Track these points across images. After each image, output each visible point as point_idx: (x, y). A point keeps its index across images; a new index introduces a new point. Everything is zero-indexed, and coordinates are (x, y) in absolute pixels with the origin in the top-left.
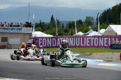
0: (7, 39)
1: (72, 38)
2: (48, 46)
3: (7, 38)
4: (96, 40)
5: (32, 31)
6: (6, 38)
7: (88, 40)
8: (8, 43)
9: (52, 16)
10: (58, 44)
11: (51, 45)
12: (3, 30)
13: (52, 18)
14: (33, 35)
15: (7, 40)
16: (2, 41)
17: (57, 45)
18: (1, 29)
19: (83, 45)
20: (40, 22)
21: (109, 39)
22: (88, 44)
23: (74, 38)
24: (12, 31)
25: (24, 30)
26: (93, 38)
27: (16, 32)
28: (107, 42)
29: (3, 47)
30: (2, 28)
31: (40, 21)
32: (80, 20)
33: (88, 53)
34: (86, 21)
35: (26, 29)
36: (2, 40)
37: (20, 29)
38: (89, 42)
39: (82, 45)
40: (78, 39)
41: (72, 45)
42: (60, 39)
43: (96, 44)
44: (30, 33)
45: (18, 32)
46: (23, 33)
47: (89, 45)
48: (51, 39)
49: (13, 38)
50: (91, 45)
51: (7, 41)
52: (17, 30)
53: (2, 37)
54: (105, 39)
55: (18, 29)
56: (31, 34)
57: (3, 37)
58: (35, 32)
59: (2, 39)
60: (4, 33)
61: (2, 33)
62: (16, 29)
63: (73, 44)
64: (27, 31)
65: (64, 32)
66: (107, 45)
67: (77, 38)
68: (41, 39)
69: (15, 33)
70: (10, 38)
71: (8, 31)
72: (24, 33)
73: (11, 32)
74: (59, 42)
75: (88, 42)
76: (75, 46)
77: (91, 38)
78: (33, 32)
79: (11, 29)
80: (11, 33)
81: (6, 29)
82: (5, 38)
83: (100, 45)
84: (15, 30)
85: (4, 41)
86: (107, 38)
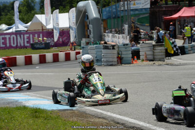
4: (13, 37)
7: (2, 39)
21: (31, 35)
28: (28, 40)
43: (14, 44)
47: (4, 46)
50: (6, 46)
54: (26, 36)
66: (28, 45)
75: (2, 41)
83: (19, 45)
86: (28, 35)
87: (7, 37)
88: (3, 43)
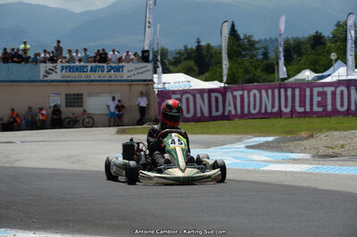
0: (82, 99)
1: (270, 91)
2: (199, 115)
3: (82, 95)
5: (151, 72)
6: (78, 95)
7: (318, 95)
8: (85, 111)
9: (233, 26)
10: (228, 108)
11: (206, 114)
12: (68, 74)
13: (233, 32)
14: (155, 86)
15: (82, 102)
16: (67, 106)
17: (226, 113)
18: (64, 71)
19: (302, 110)
20: (196, 44)
22: (318, 106)
23: (276, 91)
24: (94, 76)
25: (129, 71)
26: (333, 89)
27: (107, 78)
29: (72, 124)
30: (66, 67)
31: (199, 42)
32: (317, 32)
33: (303, 134)
34: (334, 37)
35: (136, 69)
36: (67, 102)
37: (118, 69)
38: (319, 99)
39: (299, 109)
40: (286, 91)
41: (269, 111)
42: (235, 93)
43: (342, 105)
44: (145, 81)
45: (113, 78)
46: (128, 81)
47: (321, 109)
48: (206, 95)
49: (97, 94)
50: (325, 109)
51: (82, 106)
52: (109, 71)
53: (67, 95)
55: (112, 68)
56: (150, 81)
57: (71, 94)
58: (164, 75)
59: (66, 99)
60: (71, 81)
61: (67, 81)
62: (106, 69)
63: (273, 107)
64: (138, 73)
65: (262, 71)
67: (282, 90)
68: (179, 96)
70: (90, 95)
71: (83, 76)
72: (130, 78)
73: (92, 78)
74: (232, 104)
75: (317, 99)
76: (280, 114)
77: (325, 89)
78: (155, 76)
79: (91, 71)
80: (91, 81)
81: (78, 69)
82: (74, 95)
83: (353, 108)
84: (102, 72)
85: (74, 106)
87: (329, 90)
88: (319, 104)
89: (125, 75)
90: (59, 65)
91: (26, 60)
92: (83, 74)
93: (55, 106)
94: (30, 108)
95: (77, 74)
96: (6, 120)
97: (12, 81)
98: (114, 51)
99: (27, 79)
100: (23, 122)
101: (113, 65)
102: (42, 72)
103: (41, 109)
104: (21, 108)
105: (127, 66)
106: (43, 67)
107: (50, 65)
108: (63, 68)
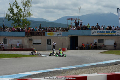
3: (103, 39)
6: (102, 39)
8: (104, 44)
15: (103, 42)
16: (99, 43)
24: (107, 34)
25: (118, 33)
27: (111, 35)
29: (100, 48)
36: (99, 42)
37: (114, 32)
45: (113, 35)
46: (117, 36)
49: (108, 39)
52: (112, 33)
53: (99, 39)
55: (113, 32)
57: (100, 39)
60: (100, 35)
61: (99, 35)
69: (109, 36)
70: (106, 40)
71: (104, 34)
73: (107, 35)
79: (106, 32)
84: (110, 33)
85: (101, 43)
89: (117, 34)
90: (97, 31)
91: (88, 29)
92: (104, 33)
93: (95, 43)
94: (88, 43)
95: (102, 33)
96: (81, 46)
97: (83, 35)
98: (113, 27)
99: (87, 34)
100: (86, 47)
101: (113, 31)
102: (92, 33)
103: (91, 43)
104: (85, 43)
105: (117, 31)
106: (92, 31)
107: (94, 31)
108: (98, 32)
